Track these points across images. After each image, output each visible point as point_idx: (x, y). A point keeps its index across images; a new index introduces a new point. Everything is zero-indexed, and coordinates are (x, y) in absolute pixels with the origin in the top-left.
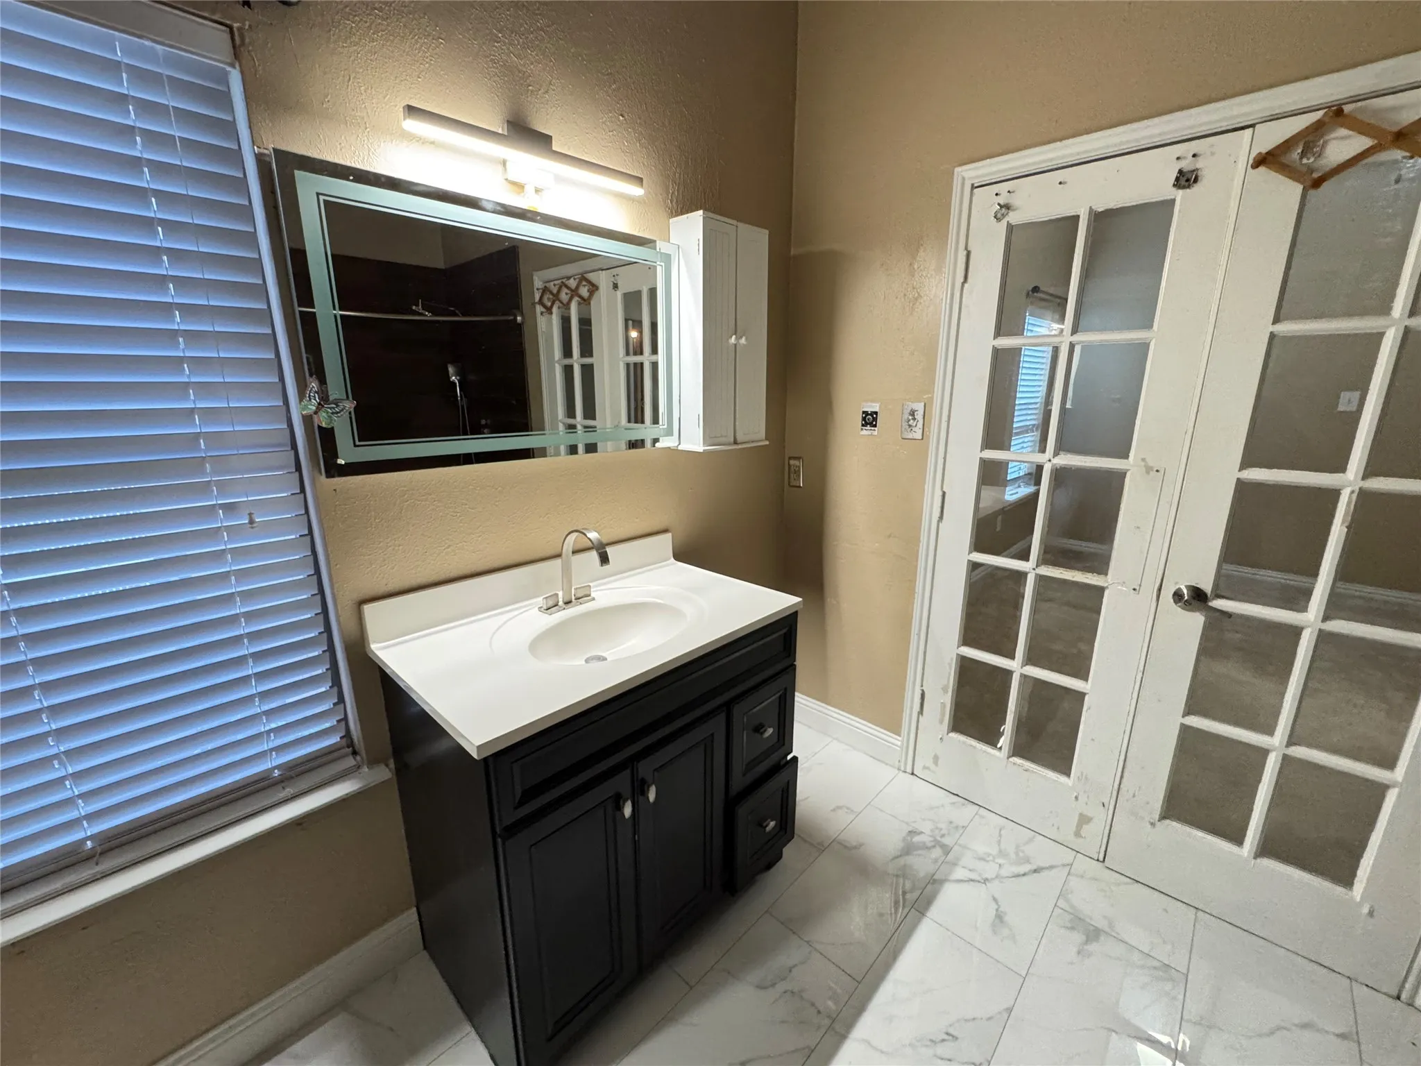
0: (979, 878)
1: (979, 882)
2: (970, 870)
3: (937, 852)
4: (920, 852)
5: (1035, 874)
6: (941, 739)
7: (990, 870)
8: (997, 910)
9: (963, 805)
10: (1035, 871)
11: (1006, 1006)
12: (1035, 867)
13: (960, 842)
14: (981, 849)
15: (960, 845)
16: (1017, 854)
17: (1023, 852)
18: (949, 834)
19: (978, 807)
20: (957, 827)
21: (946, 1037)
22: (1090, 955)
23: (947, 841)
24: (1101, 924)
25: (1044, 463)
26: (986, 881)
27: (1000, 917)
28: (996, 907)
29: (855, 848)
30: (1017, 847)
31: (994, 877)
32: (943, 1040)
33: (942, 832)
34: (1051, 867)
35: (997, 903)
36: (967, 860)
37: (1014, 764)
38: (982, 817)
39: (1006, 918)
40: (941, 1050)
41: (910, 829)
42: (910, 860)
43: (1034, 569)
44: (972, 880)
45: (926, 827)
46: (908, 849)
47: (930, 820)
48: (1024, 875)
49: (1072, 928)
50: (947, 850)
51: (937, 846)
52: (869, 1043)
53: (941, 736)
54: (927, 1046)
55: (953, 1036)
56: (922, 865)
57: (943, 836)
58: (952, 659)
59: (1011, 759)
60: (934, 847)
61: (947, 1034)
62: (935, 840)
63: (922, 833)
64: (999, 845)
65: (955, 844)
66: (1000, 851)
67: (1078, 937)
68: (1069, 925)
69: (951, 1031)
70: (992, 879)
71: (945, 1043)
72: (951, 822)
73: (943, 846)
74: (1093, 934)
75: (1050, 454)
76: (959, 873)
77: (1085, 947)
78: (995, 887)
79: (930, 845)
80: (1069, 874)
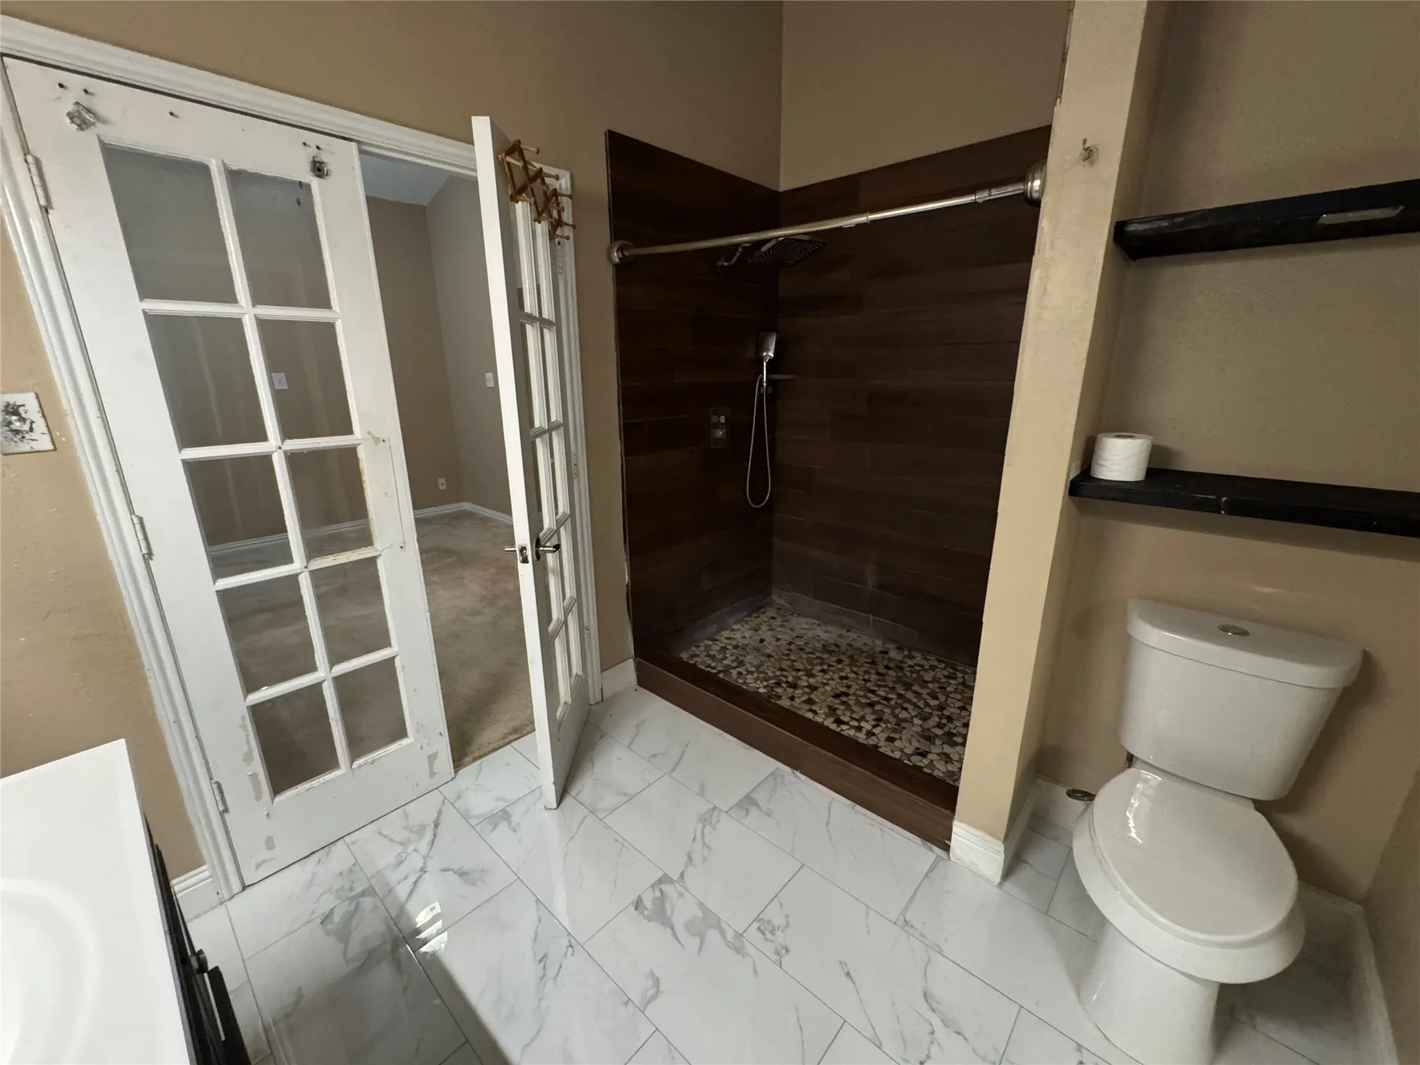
0: (419, 874)
1: (421, 876)
2: (405, 879)
3: (367, 903)
4: (355, 921)
5: (439, 827)
6: (268, 815)
7: (416, 861)
8: (455, 873)
9: (328, 853)
10: (436, 826)
11: (534, 903)
12: (432, 825)
13: (369, 875)
14: (391, 859)
15: (372, 877)
16: (412, 832)
17: (414, 826)
18: (353, 882)
19: (341, 841)
20: (351, 871)
21: (542, 964)
22: (518, 825)
23: (359, 888)
24: (500, 805)
25: (273, 452)
26: (423, 870)
27: (462, 874)
28: (452, 872)
29: (297, 1003)
30: (406, 828)
31: (423, 861)
32: (544, 967)
33: (347, 887)
34: (440, 813)
35: (448, 870)
36: (393, 877)
37: (360, 767)
38: (354, 843)
39: (466, 867)
40: (551, 972)
41: (319, 921)
42: (356, 937)
43: (306, 567)
44: (416, 882)
45: (328, 903)
46: (343, 934)
47: (322, 895)
48: (435, 836)
49: (495, 826)
50: (369, 892)
51: (360, 899)
52: (527, 1045)
53: (266, 813)
54: (545, 985)
55: (543, 958)
56: (370, 927)
57: (351, 889)
58: (243, 717)
59: (356, 764)
60: (358, 903)
61: (540, 962)
62: (351, 899)
63: (333, 909)
64: (395, 842)
65: (369, 881)
66: (401, 843)
67: (503, 825)
68: (493, 826)
69: (540, 957)
70: (424, 863)
71: (546, 967)
72: (341, 874)
73: (363, 894)
74: (505, 815)
75: (276, 441)
76: (402, 891)
77: (513, 824)
78: (433, 865)
79: (353, 908)
80: (452, 804)
